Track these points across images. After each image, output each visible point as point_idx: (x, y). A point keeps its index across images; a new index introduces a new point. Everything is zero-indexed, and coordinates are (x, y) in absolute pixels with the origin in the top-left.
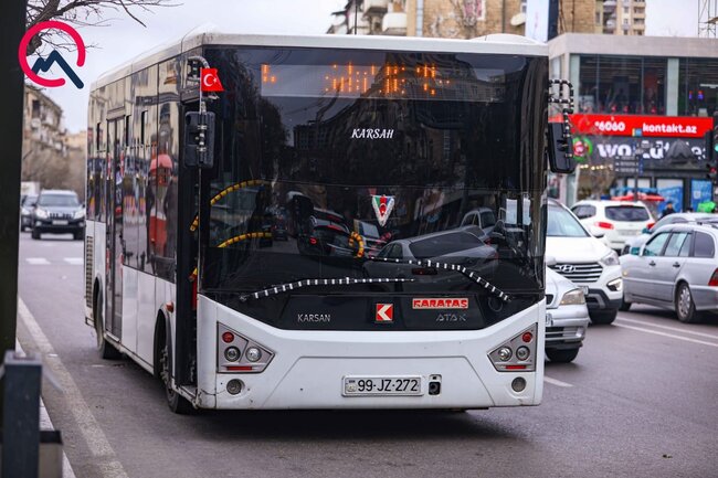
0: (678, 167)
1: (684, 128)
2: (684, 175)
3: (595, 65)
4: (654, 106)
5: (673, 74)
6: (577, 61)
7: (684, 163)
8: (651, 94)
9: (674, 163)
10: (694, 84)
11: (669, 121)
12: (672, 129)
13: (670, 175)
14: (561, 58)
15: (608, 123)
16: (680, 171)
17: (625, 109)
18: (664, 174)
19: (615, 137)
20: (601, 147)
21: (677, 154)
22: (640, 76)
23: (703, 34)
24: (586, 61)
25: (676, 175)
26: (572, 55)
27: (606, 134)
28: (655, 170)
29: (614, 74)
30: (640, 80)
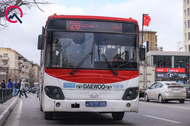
0: (175, 78)
1: (176, 70)
2: (176, 80)
3: (156, 58)
4: (169, 66)
5: (173, 59)
6: (153, 57)
7: (176, 77)
8: (168, 64)
9: (174, 77)
10: (177, 61)
11: (172, 69)
12: (173, 71)
13: (173, 80)
14: (149, 56)
15: (160, 70)
16: (175, 79)
17: (163, 67)
18: (172, 80)
19: (161, 73)
20: (158, 75)
21: (175, 76)
22: (166, 60)
23: (179, 51)
24: (155, 57)
25: (175, 80)
26: (152, 55)
27: (159, 72)
28: (170, 79)
29: (160, 60)
30: (166, 61)
